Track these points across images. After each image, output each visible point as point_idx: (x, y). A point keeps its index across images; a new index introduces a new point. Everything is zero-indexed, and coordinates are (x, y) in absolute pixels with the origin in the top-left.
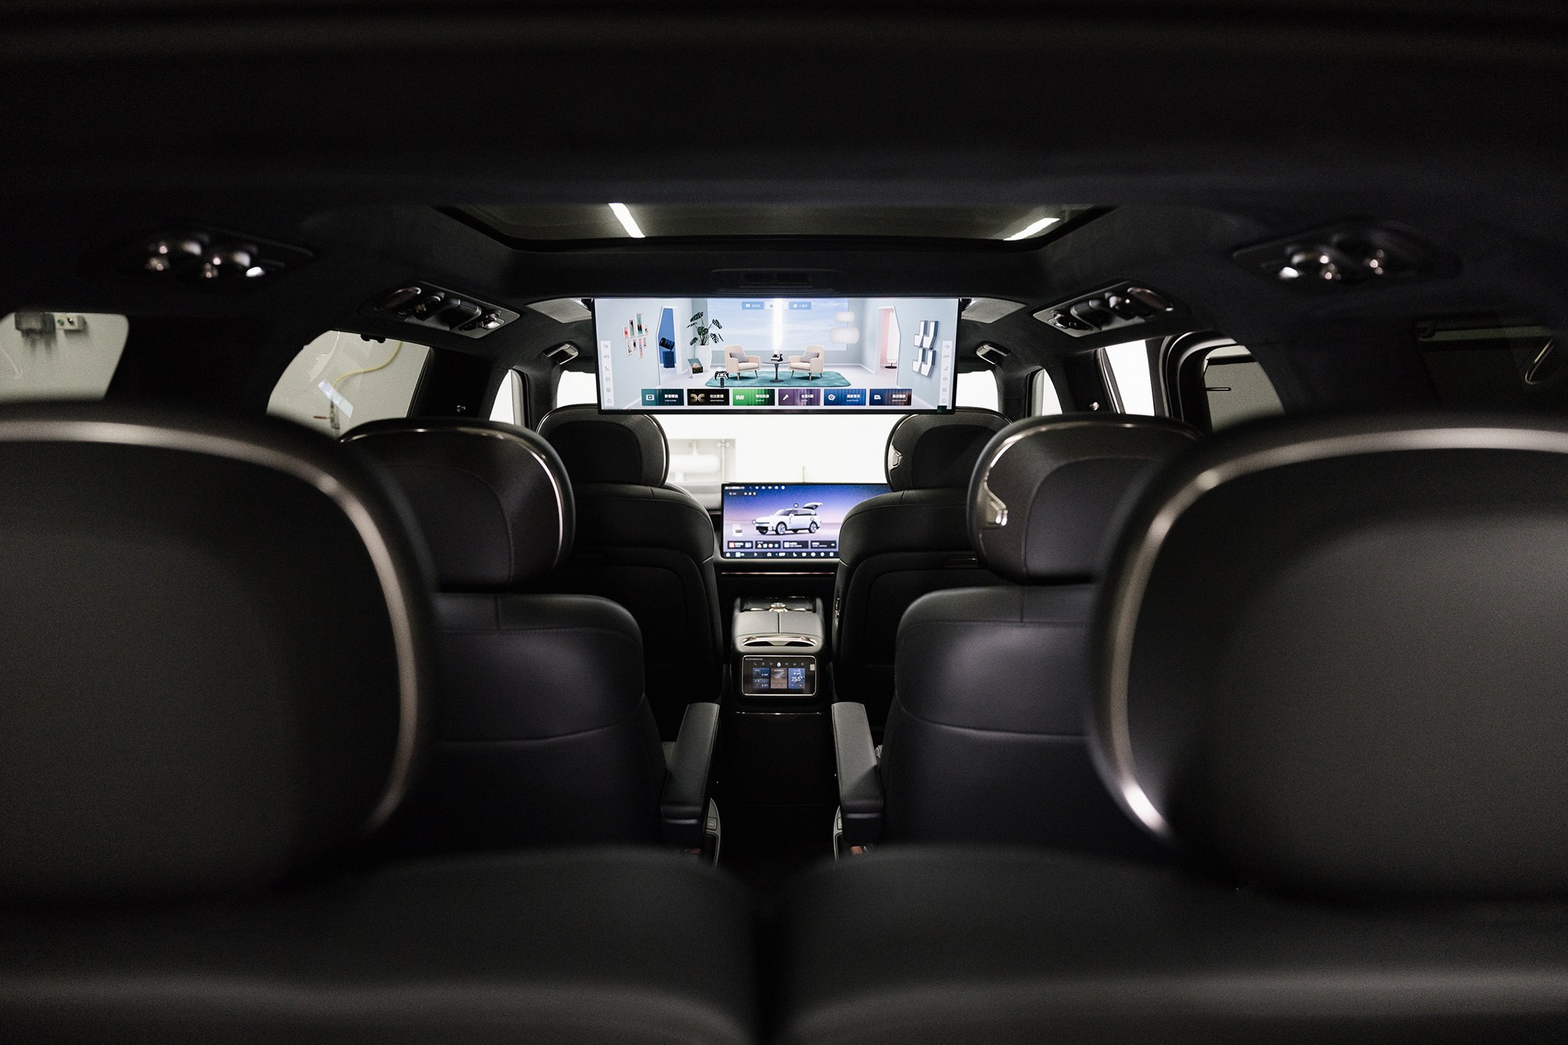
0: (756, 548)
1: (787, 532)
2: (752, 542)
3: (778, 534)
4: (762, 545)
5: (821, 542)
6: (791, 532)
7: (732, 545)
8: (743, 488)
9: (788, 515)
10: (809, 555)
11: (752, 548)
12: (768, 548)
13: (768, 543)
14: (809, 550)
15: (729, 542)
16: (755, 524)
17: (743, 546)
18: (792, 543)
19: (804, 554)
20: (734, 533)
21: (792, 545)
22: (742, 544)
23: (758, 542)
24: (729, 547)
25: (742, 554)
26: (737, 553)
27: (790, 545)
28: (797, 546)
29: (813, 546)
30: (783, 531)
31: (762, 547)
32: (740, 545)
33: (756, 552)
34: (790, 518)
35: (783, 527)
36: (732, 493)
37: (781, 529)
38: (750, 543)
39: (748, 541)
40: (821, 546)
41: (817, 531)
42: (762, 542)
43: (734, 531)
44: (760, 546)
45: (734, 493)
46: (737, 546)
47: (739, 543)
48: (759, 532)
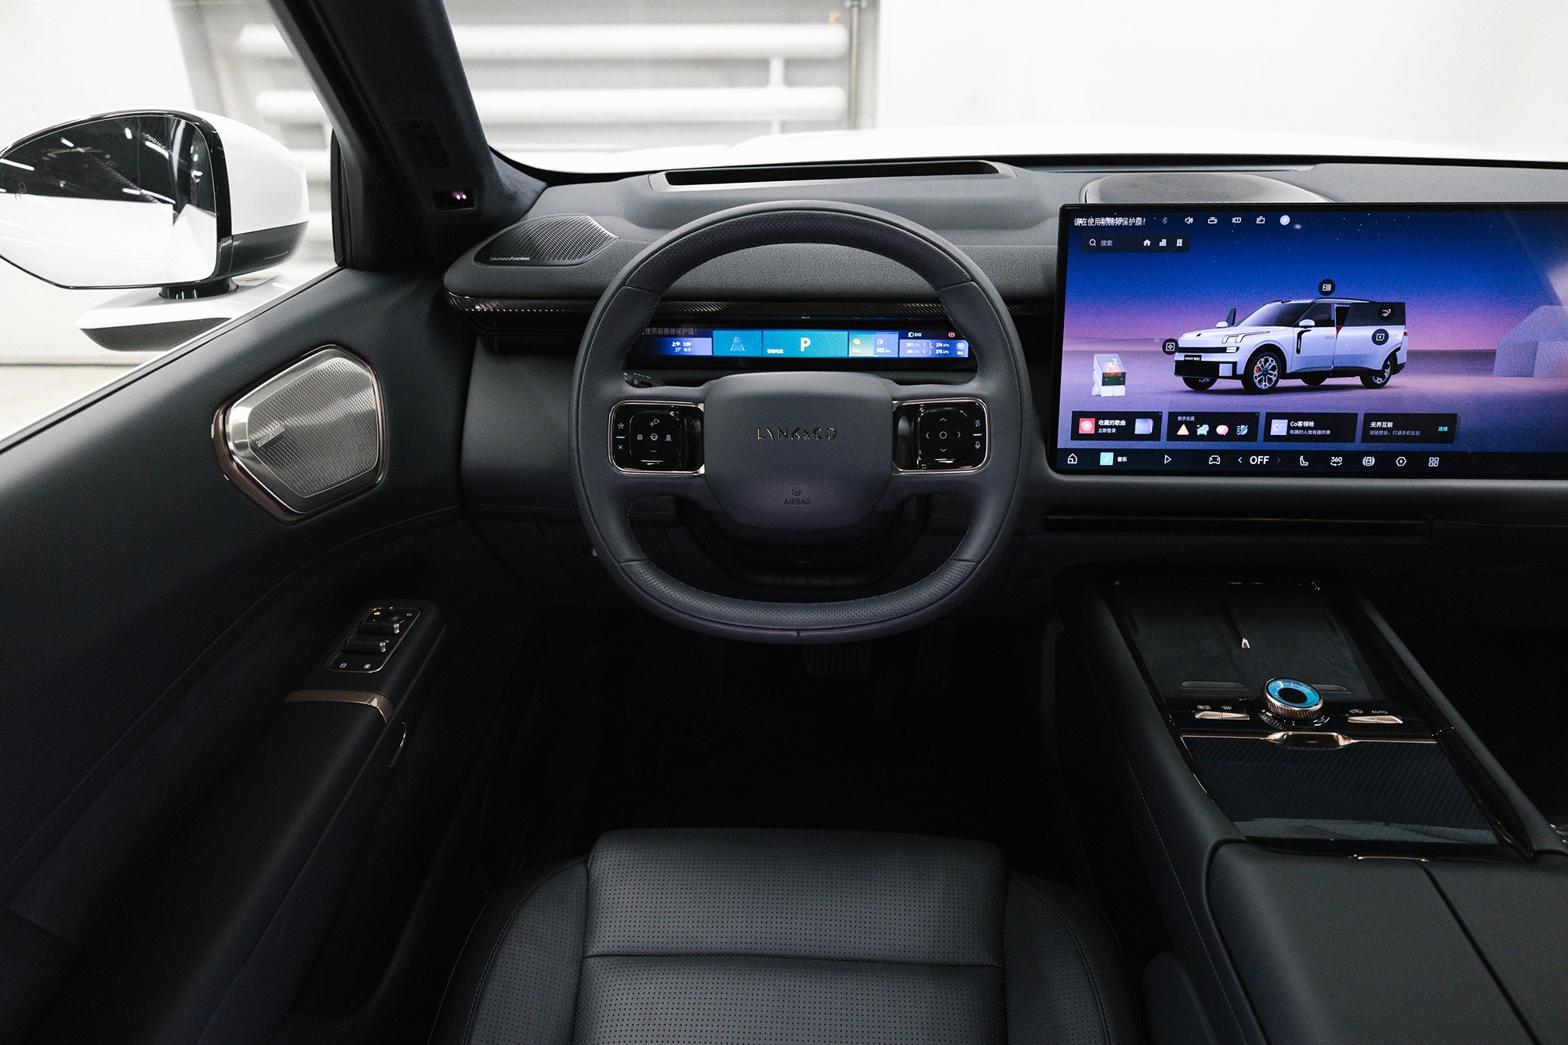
0: (1172, 435)
1: (1282, 383)
2: (1155, 417)
3: (1250, 389)
4: (1192, 428)
5: (1402, 420)
6: (1299, 382)
7: (1087, 426)
8: (1139, 221)
9: (1293, 322)
11: (1155, 436)
12: (1212, 435)
13: (1213, 419)
14: (1358, 445)
15: (1077, 416)
16: (1174, 353)
17: (1127, 433)
18: (1300, 424)
19: (1334, 463)
20: (1098, 385)
21: (1298, 428)
22: (1123, 423)
23: (1180, 418)
24: (1076, 434)
25: (1119, 459)
26: (1102, 454)
27: (1289, 428)
28: (1314, 432)
29: (1372, 433)
30: (1270, 380)
31: (1193, 436)
32: (1115, 427)
33: (1169, 452)
34: (1300, 335)
35: (1271, 366)
36: (1098, 243)
37: (1265, 373)
38: (1150, 422)
39: (1144, 415)
40: (1400, 433)
41: (1394, 380)
42: (1193, 418)
43: (1098, 379)
44: (1183, 431)
45: (1104, 243)
46: (1105, 430)
47: (1112, 422)
48: (1186, 381)
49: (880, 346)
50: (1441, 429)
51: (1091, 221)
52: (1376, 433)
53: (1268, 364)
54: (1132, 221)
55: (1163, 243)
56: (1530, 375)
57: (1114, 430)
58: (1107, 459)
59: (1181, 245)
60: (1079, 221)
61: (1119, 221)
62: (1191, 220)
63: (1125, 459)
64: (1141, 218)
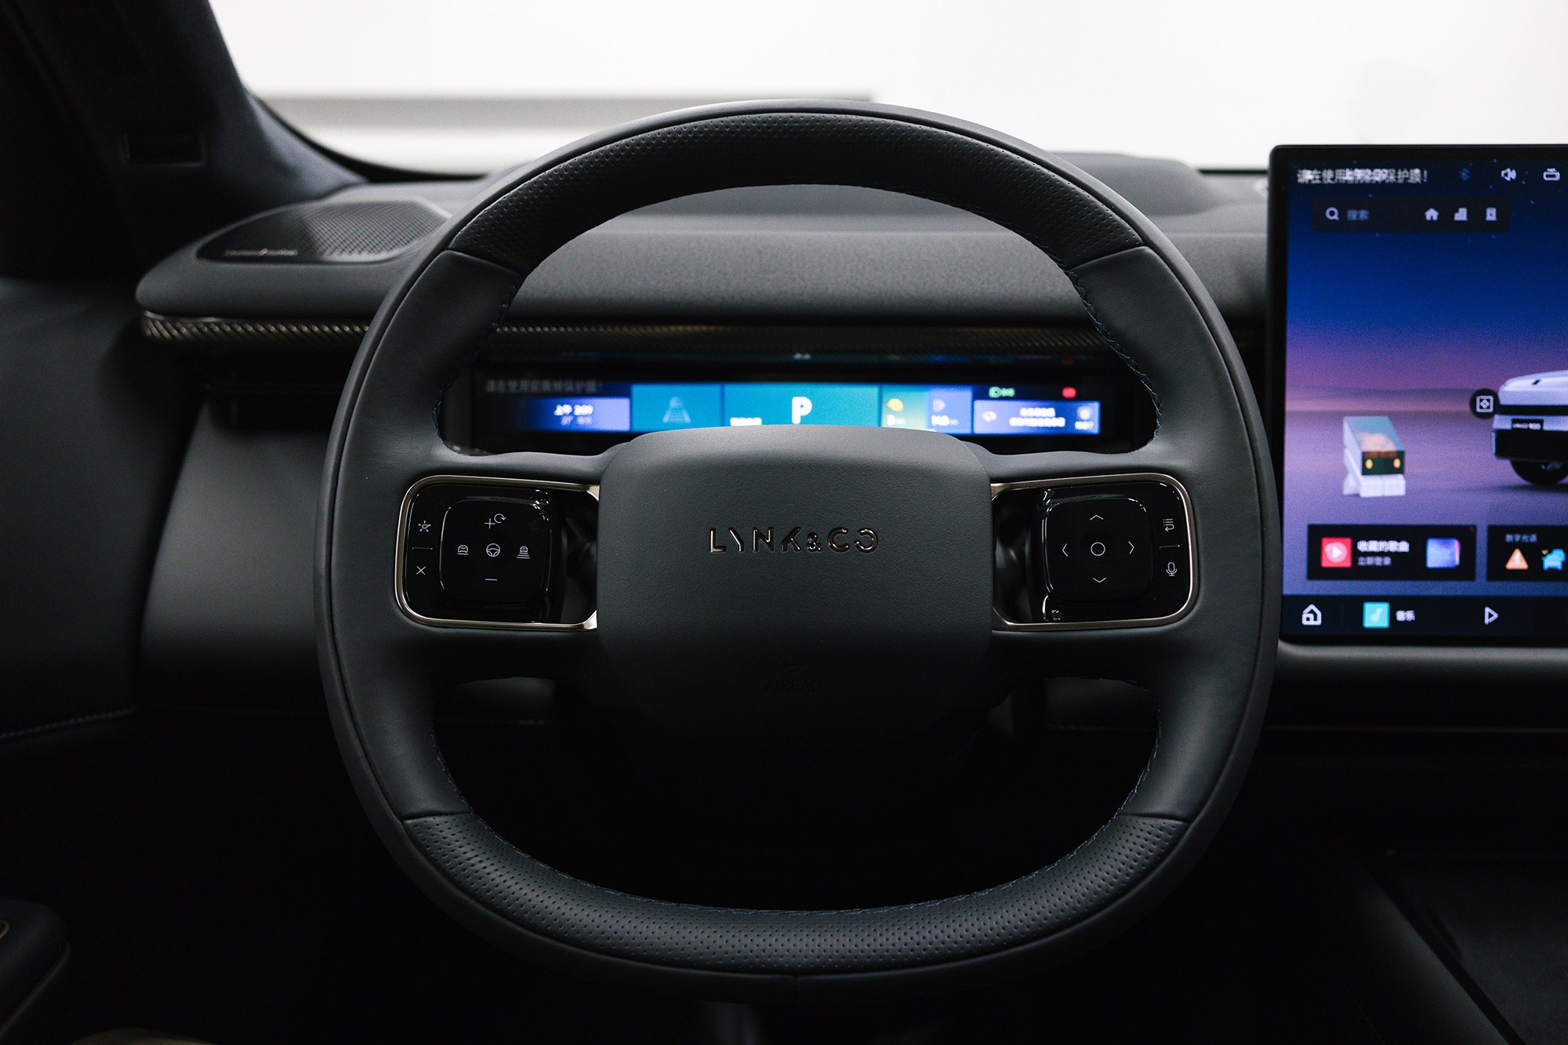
0: (1497, 569)
2: (1463, 534)
4: (1533, 556)
8: (1415, 176)
11: (1465, 571)
15: (1318, 534)
16: (1492, 415)
17: (1411, 565)
20: (1355, 478)
22: (1404, 547)
23: (1509, 538)
24: (1316, 568)
25: (1401, 616)
26: (1366, 605)
31: (1535, 571)
32: (1388, 554)
33: (1493, 602)
36: (1343, 215)
38: (1455, 546)
39: (1443, 533)
42: (1534, 538)
43: (1353, 462)
44: (1517, 561)
45: (1353, 215)
46: (1370, 561)
47: (1382, 544)
48: (1519, 468)
49: (940, 414)
51: (1328, 175)
54: (1402, 175)
55: (1461, 215)
57: (1388, 561)
58: (1376, 616)
59: (1494, 218)
60: (1307, 176)
61: (1380, 175)
62: (1511, 174)
63: (1410, 616)
64: (1417, 171)
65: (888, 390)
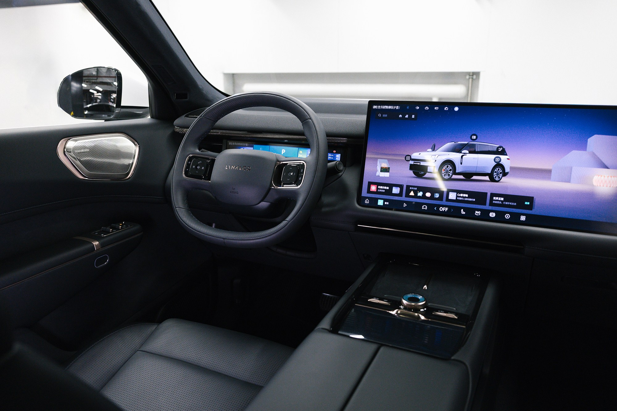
0: (407, 195)
2: (401, 187)
4: (416, 192)
5: (508, 197)
6: (461, 177)
7: (373, 188)
9: (459, 151)
10: (485, 216)
11: (400, 194)
12: (424, 197)
13: (425, 190)
14: (487, 207)
15: (370, 184)
16: (409, 161)
17: (389, 192)
18: (462, 195)
19: (477, 214)
20: (379, 172)
21: (460, 197)
22: (388, 188)
24: (369, 191)
25: (386, 203)
26: (379, 200)
27: (457, 196)
28: (468, 199)
29: (494, 202)
30: (449, 175)
31: (416, 196)
32: (384, 189)
33: (406, 202)
34: (462, 156)
35: (449, 169)
36: (382, 115)
37: (447, 172)
38: (399, 189)
39: (396, 186)
40: (507, 203)
41: (504, 179)
42: (416, 189)
43: (379, 169)
44: (412, 194)
45: (384, 115)
46: (380, 190)
47: (383, 187)
48: (414, 173)
50: (526, 203)
51: (379, 107)
52: (496, 202)
53: (448, 168)
54: (395, 107)
55: (407, 116)
56: (569, 181)
57: (384, 191)
58: (380, 203)
59: (414, 117)
60: (375, 107)
61: (390, 107)
62: (418, 108)
63: (388, 203)
64: (398, 106)
65: (300, 149)
